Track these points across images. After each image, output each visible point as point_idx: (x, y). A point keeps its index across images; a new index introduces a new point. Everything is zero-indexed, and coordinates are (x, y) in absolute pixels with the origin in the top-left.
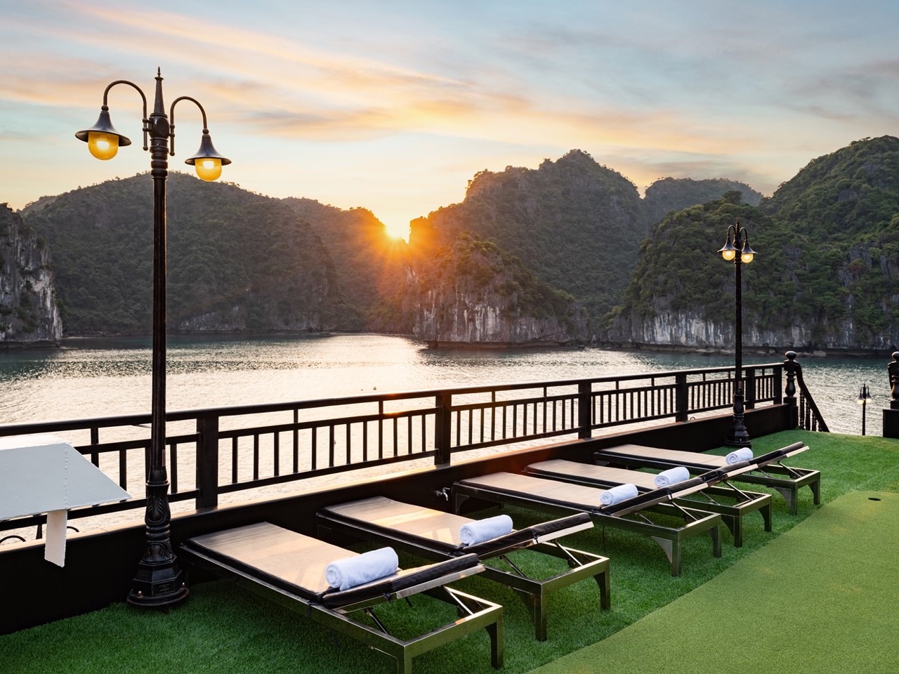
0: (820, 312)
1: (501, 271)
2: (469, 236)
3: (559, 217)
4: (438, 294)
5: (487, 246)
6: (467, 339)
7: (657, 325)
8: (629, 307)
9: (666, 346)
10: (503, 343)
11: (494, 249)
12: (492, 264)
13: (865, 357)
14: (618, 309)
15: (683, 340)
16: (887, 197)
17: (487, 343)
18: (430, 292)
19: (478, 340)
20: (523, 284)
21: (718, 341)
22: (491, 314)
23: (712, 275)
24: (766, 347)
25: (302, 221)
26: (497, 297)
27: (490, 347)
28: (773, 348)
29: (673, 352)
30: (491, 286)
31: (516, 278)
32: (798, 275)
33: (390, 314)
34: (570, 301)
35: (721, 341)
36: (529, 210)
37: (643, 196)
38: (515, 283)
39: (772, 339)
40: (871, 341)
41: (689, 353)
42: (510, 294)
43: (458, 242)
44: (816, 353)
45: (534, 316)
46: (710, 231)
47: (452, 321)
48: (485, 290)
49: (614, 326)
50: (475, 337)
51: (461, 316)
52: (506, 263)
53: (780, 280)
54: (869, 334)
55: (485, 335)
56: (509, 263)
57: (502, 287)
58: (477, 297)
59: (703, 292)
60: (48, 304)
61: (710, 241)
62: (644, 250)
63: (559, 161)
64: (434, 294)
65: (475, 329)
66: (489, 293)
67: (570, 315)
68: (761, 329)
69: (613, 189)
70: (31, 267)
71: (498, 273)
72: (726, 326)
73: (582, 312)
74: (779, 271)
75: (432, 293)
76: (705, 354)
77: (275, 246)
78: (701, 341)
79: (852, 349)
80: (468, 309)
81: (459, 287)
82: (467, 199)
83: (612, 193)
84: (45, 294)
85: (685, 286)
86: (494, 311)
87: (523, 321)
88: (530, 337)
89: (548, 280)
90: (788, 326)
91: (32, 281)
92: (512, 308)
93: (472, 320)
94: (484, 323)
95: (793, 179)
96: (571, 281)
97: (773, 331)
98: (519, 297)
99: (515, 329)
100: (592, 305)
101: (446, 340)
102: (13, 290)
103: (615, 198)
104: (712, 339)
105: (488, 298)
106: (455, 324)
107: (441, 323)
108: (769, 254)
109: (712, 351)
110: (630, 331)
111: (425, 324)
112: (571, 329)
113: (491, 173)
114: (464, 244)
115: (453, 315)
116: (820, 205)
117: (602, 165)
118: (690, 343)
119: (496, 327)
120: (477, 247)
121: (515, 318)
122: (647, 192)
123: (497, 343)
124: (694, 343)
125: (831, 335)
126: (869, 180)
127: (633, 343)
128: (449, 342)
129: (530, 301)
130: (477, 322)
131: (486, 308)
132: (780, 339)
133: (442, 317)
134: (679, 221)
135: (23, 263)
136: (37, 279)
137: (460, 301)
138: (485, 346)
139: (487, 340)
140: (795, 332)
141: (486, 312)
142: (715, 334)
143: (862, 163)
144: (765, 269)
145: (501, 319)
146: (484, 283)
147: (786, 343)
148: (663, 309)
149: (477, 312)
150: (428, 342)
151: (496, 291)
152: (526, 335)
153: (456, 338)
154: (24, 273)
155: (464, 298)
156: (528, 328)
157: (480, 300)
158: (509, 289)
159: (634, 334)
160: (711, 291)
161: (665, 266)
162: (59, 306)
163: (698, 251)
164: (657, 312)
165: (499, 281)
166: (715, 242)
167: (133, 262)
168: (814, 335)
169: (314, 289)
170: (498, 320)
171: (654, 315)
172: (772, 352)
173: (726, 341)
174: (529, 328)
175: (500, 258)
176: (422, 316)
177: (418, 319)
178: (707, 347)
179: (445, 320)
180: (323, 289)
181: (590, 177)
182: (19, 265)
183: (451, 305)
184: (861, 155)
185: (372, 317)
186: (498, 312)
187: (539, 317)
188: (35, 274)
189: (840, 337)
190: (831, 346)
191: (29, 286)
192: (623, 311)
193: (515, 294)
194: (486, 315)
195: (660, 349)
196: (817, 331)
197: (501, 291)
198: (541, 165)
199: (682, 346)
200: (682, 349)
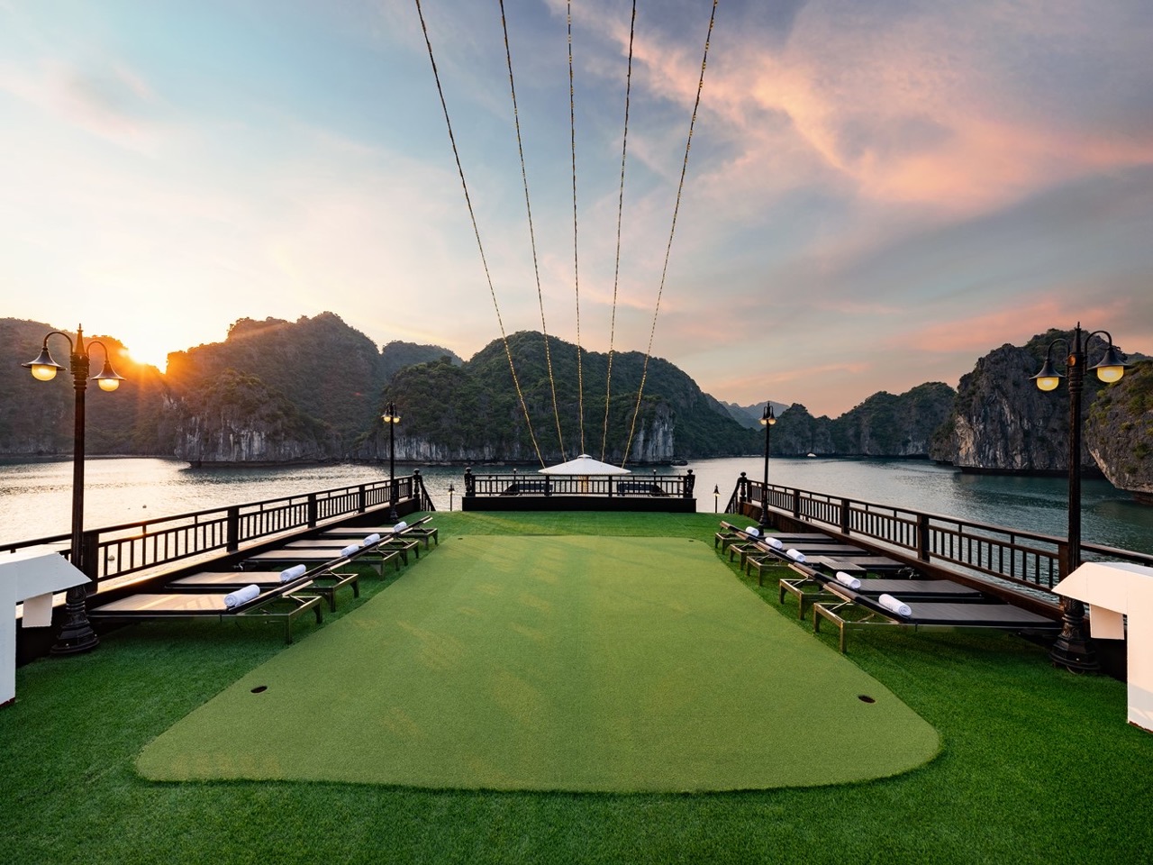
0: (501, 438)
1: (266, 402)
2: (234, 372)
3: (315, 362)
4: (203, 420)
5: (253, 381)
6: (233, 458)
8: (375, 433)
9: (403, 461)
10: (268, 462)
11: (260, 384)
12: (258, 396)
14: (365, 434)
15: (415, 456)
16: (537, 368)
17: (253, 462)
18: (193, 418)
19: (244, 459)
20: (286, 414)
22: (256, 438)
23: (434, 412)
24: (469, 460)
26: (262, 424)
27: (256, 465)
28: (473, 461)
29: (407, 465)
30: (257, 415)
31: (280, 408)
32: (488, 414)
34: (327, 428)
35: (440, 457)
36: (289, 355)
37: (381, 352)
38: (279, 413)
39: (472, 455)
40: (529, 455)
42: (275, 421)
43: (223, 376)
44: (499, 463)
45: (297, 439)
46: (432, 381)
47: (218, 444)
48: (251, 418)
49: (363, 446)
50: (241, 457)
51: (227, 440)
52: (271, 396)
53: (477, 416)
54: (528, 450)
55: (251, 455)
56: (274, 397)
57: (268, 415)
58: (243, 423)
59: (428, 423)
61: (432, 389)
62: (386, 392)
63: (315, 319)
64: (198, 419)
65: (241, 450)
66: (255, 420)
67: (328, 438)
68: (466, 449)
69: (359, 345)
72: (443, 446)
73: (337, 437)
75: (196, 419)
79: (519, 460)
80: (234, 433)
81: (225, 414)
82: (229, 341)
83: (357, 348)
85: (416, 419)
86: (260, 435)
87: (287, 443)
88: (293, 456)
89: (307, 411)
90: (481, 447)
92: (276, 433)
93: (239, 443)
94: (250, 445)
95: (483, 351)
96: (326, 412)
97: (473, 449)
98: (283, 424)
99: (280, 451)
100: (343, 431)
101: (210, 460)
103: (360, 352)
104: (434, 455)
105: (254, 425)
106: (221, 447)
107: (205, 445)
109: (434, 464)
110: (376, 451)
111: (188, 446)
112: (328, 450)
113: (253, 321)
114: (231, 378)
115: (218, 439)
116: (499, 370)
117: (349, 326)
118: (420, 459)
119: (262, 448)
120: (243, 381)
121: (279, 441)
122: (384, 349)
123: (262, 462)
124: (422, 458)
126: (527, 357)
127: (378, 460)
128: (214, 462)
129: (293, 428)
130: (243, 445)
131: (252, 433)
132: (477, 455)
133: (207, 440)
134: (411, 373)
137: (225, 426)
138: (251, 465)
139: (253, 459)
140: (486, 450)
141: (252, 436)
142: (436, 452)
143: (522, 346)
144: (467, 409)
145: (267, 442)
146: (250, 412)
147: (481, 457)
148: (400, 435)
149: (243, 436)
150: (191, 462)
151: (262, 419)
152: (290, 454)
153: (221, 458)
155: (230, 423)
156: (291, 448)
157: (246, 426)
158: (274, 418)
159: (379, 453)
163: (424, 395)
165: (264, 410)
166: (435, 389)
168: (497, 452)
169: (46, 412)
170: (264, 443)
172: (472, 463)
174: (292, 448)
175: (265, 392)
176: (184, 440)
177: (180, 442)
178: (430, 461)
179: (209, 442)
180: (59, 412)
181: (340, 334)
183: (216, 430)
184: (521, 341)
185: (121, 440)
186: (263, 436)
187: (300, 441)
189: (512, 453)
190: (507, 459)
192: (370, 436)
193: (279, 422)
194: (251, 439)
196: (499, 450)
197: (266, 419)
198: (298, 320)
199: (414, 461)
200: (414, 463)
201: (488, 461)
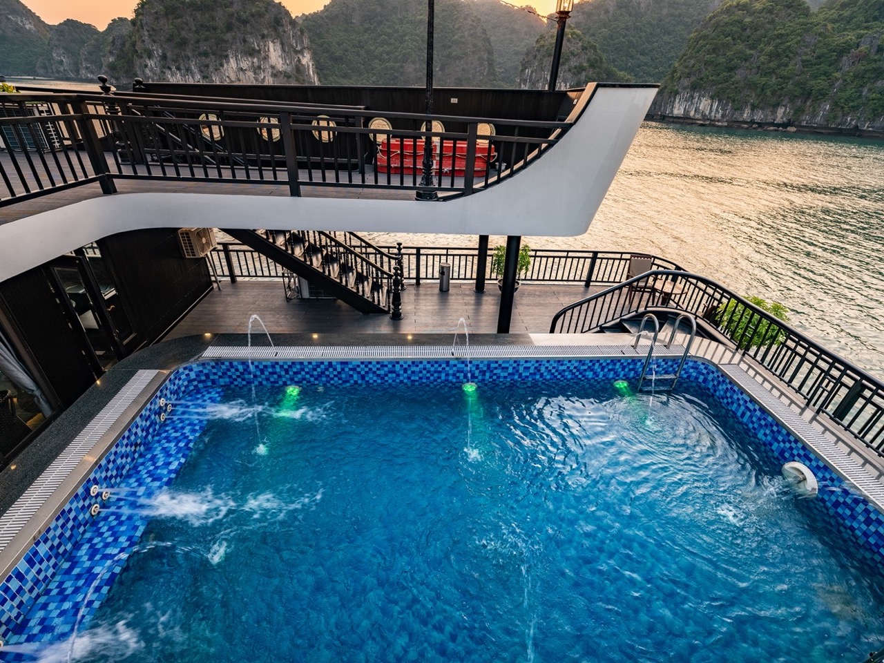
7: (677, 100)
13: (829, 134)
21: (717, 115)
41: (692, 124)
60: (311, 73)
70: (299, 48)
71: (575, 56)
74: (789, 58)
76: (702, 125)
78: (705, 115)
84: (308, 66)
91: (301, 57)
102: (291, 63)
108: (788, 42)
125: (807, 115)
135: (294, 45)
136: (303, 56)
154: (297, 52)
160: (725, 74)
161: (698, 52)
162: (318, 74)
164: (680, 90)
167: (373, 48)
171: (677, 93)
173: (723, 116)
182: (292, 47)
188: (301, 52)
191: (299, 61)
195: (676, 120)
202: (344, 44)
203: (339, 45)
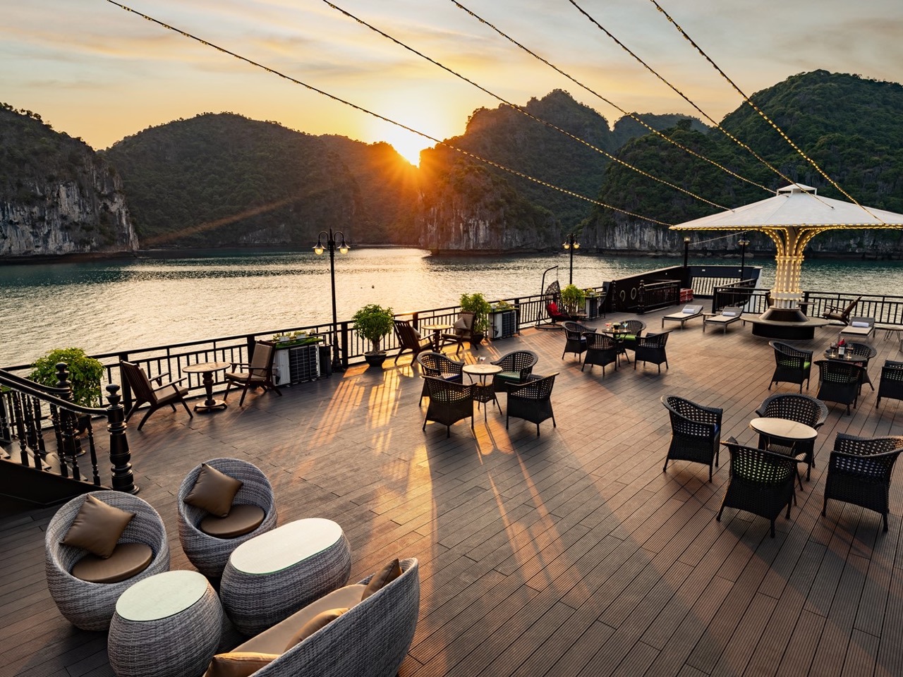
1: (491, 190)
2: (465, 161)
3: (542, 147)
4: (439, 210)
5: (479, 169)
6: (463, 247)
7: (617, 233)
8: (595, 220)
9: (623, 251)
10: (492, 250)
11: (484, 172)
12: (483, 185)
14: (585, 221)
15: (637, 245)
16: (816, 122)
17: (479, 250)
18: (432, 209)
19: (472, 248)
20: (508, 201)
21: (665, 246)
22: (482, 227)
23: (662, 192)
24: (704, 251)
25: (332, 153)
26: (487, 212)
27: (481, 253)
28: (710, 251)
29: (628, 256)
30: (482, 203)
31: (503, 196)
32: (735, 190)
33: (405, 229)
34: (547, 215)
35: (668, 246)
36: (518, 141)
37: (612, 129)
38: (501, 200)
39: (710, 244)
41: (642, 256)
42: (498, 209)
43: (455, 166)
44: (747, 255)
45: (517, 227)
46: (663, 153)
47: (451, 233)
48: (477, 207)
49: (583, 235)
50: (469, 246)
51: (457, 228)
52: (495, 184)
53: (719, 194)
55: (477, 244)
56: (497, 184)
57: (491, 204)
58: (470, 212)
59: (655, 206)
60: (124, 222)
61: (664, 162)
62: (608, 172)
63: (544, 99)
64: (436, 210)
65: (469, 239)
66: (481, 208)
67: (548, 227)
69: (587, 122)
70: (106, 192)
71: (488, 191)
73: (557, 224)
74: (719, 187)
75: (434, 210)
76: (655, 257)
77: (311, 175)
78: (652, 246)
80: (463, 222)
81: (456, 204)
82: (467, 134)
83: (586, 126)
84: (120, 214)
85: (641, 201)
86: (485, 224)
87: (508, 232)
88: (514, 245)
89: (533, 199)
91: (109, 203)
92: (499, 221)
93: (466, 231)
94: (476, 234)
95: (737, 111)
96: (551, 200)
98: (505, 212)
99: (502, 239)
100: (567, 219)
101: (445, 248)
102: (93, 211)
103: (589, 130)
104: (661, 244)
105: (480, 213)
106: (453, 236)
107: (441, 235)
108: (712, 173)
109: (660, 254)
110: (595, 240)
111: (429, 235)
112: (548, 238)
113: (487, 109)
114: (460, 167)
115: (451, 228)
116: (757, 131)
117: (579, 102)
118: (643, 248)
119: (486, 237)
120: (471, 170)
121: (502, 229)
122: (616, 125)
123: (487, 251)
124: (646, 248)
125: (759, 240)
126: (801, 109)
127: (597, 249)
128: (448, 250)
129: (514, 216)
130: (471, 233)
131: (478, 221)
133: (442, 229)
134: (639, 145)
135: (99, 188)
136: (113, 201)
137: (456, 215)
138: (478, 253)
139: (479, 248)
141: (478, 224)
142: (664, 240)
143: (796, 94)
144: (707, 185)
145: (490, 230)
146: (477, 201)
147: (721, 247)
148: (622, 220)
149: (471, 225)
150: (431, 250)
151: (486, 207)
152: (511, 243)
153: (454, 247)
154: (101, 197)
155: (460, 213)
156: (512, 237)
157: (473, 215)
158: (498, 205)
159: (598, 242)
160: (662, 204)
161: (625, 184)
162: (134, 223)
164: (617, 222)
165: (489, 199)
166: (667, 163)
167: (198, 189)
169: (344, 209)
170: (488, 231)
171: (615, 225)
172: (709, 254)
173: (672, 246)
174: (514, 237)
175: (490, 180)
176: (426, 229)
177: (423, 231)
178: (656, 251)
179: (444, 231)
180: (352, 209)
181: (569, 112)
182: (96, 190)
183: (449, 220)
184: (796, 88)
185: (391, 231)
186: (487, 225)
187: (521, 229)
188: (110, 197)
190: (758, 249)
191: (106, 207)
192: (590, 223)
193: (502, 210)
194: (478, 228)
195: (619, 253)
197: (490, 207)
198: (528, 103)
199: (636, 250)
200: (637, 253)
201: (731, 252)
202: (157, 185)
203: (150, 186)
